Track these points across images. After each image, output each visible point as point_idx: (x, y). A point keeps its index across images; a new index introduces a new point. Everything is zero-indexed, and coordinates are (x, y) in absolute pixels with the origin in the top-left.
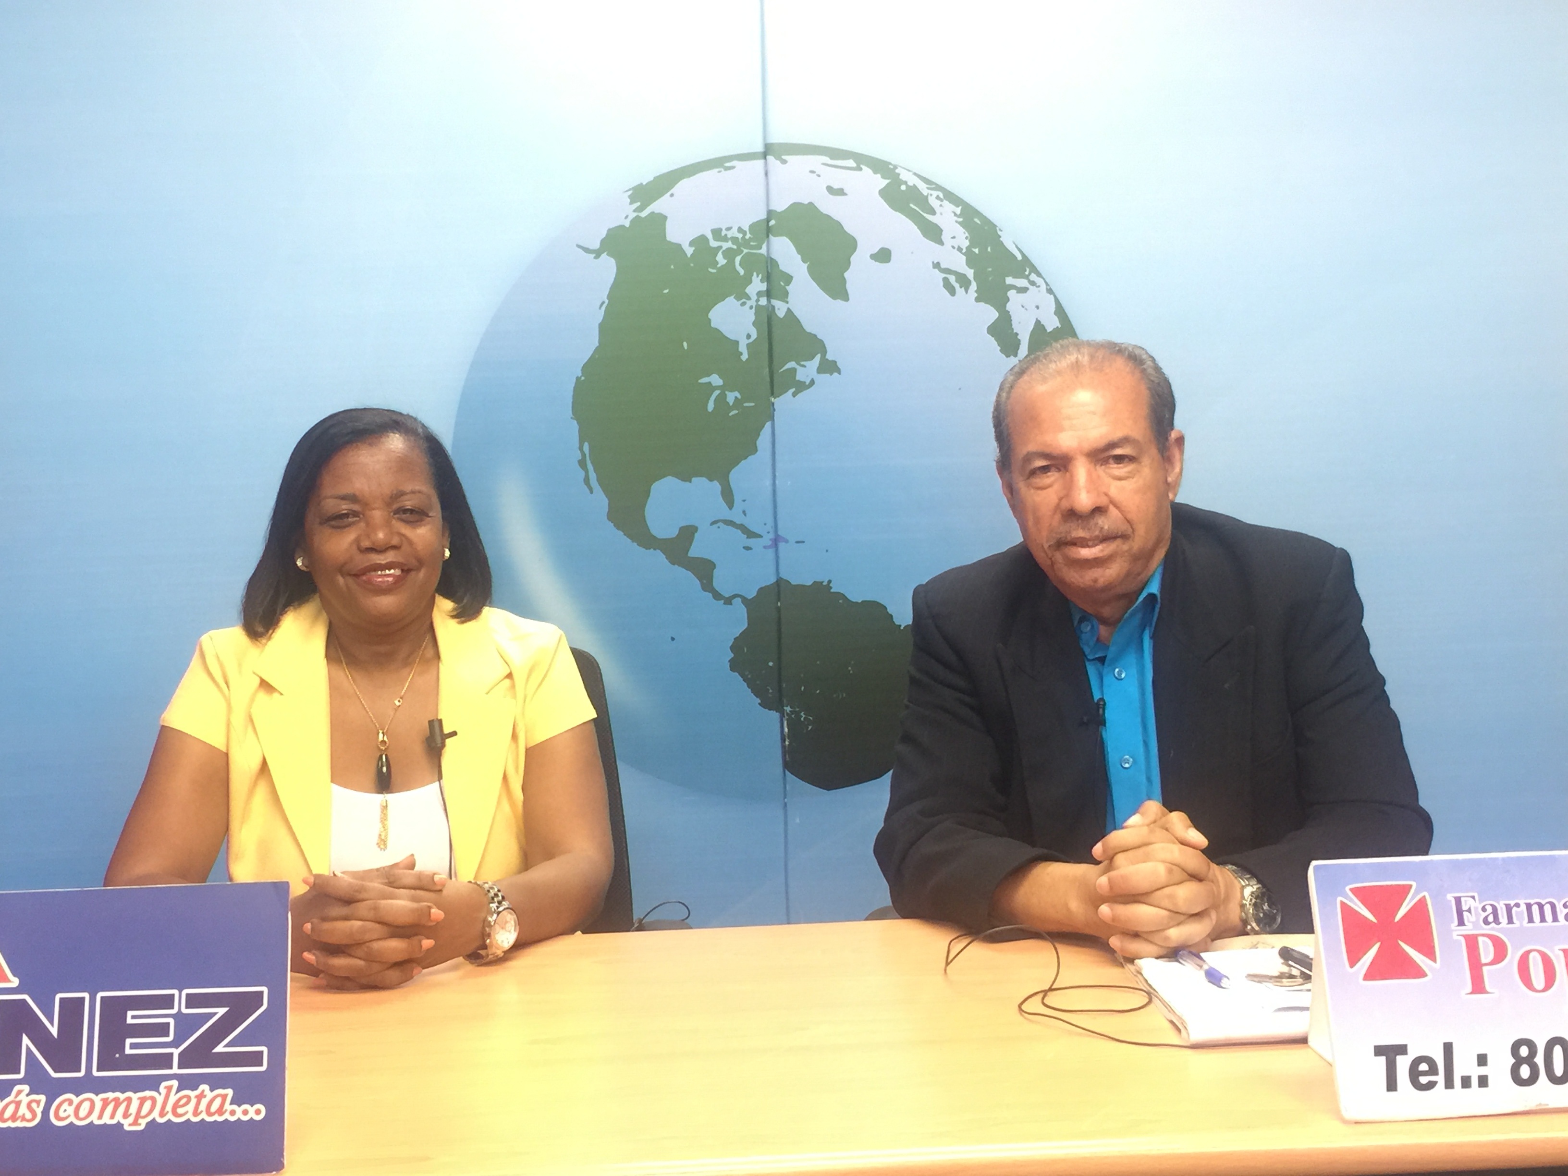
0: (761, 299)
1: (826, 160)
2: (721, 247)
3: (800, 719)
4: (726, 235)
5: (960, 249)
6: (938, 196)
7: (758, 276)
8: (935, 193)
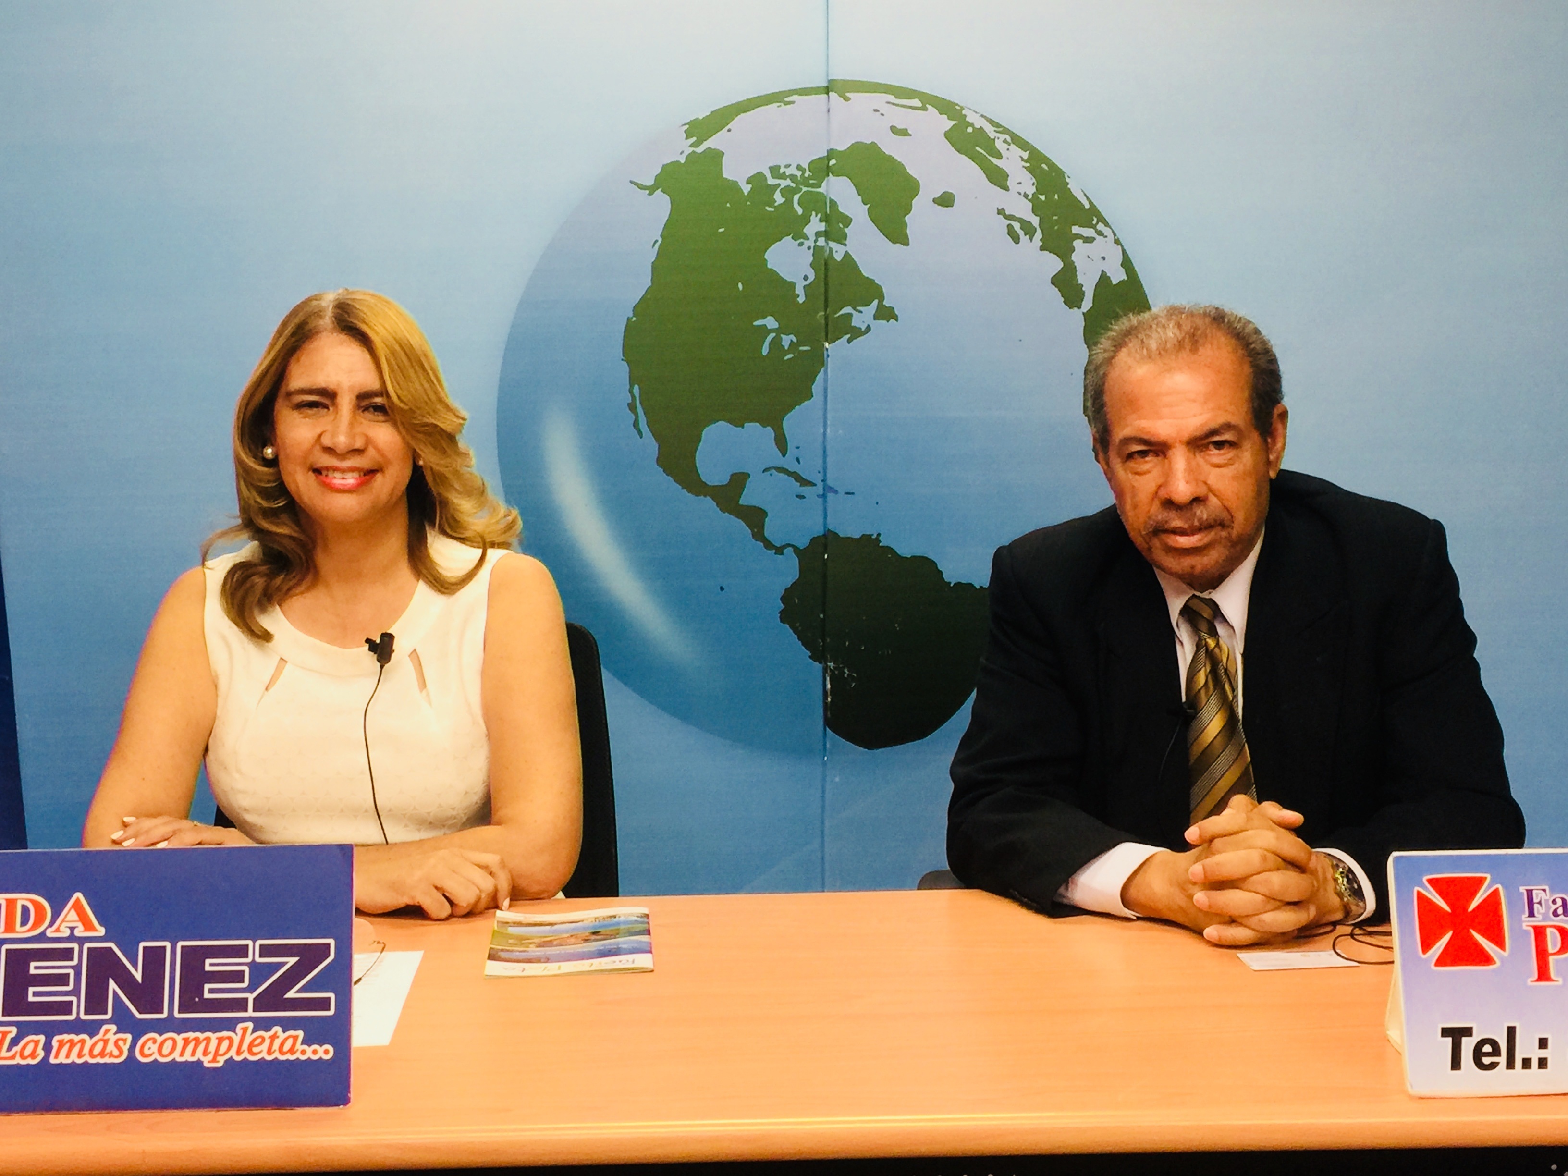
0: (820, 239)
1: (892, 98)
2: (779, 185)
3: (844, 676)
4: (784, 172)
5: (1026, 196)
6: (1005, 139)
7: (816, 216)
8: (1003, 137)
